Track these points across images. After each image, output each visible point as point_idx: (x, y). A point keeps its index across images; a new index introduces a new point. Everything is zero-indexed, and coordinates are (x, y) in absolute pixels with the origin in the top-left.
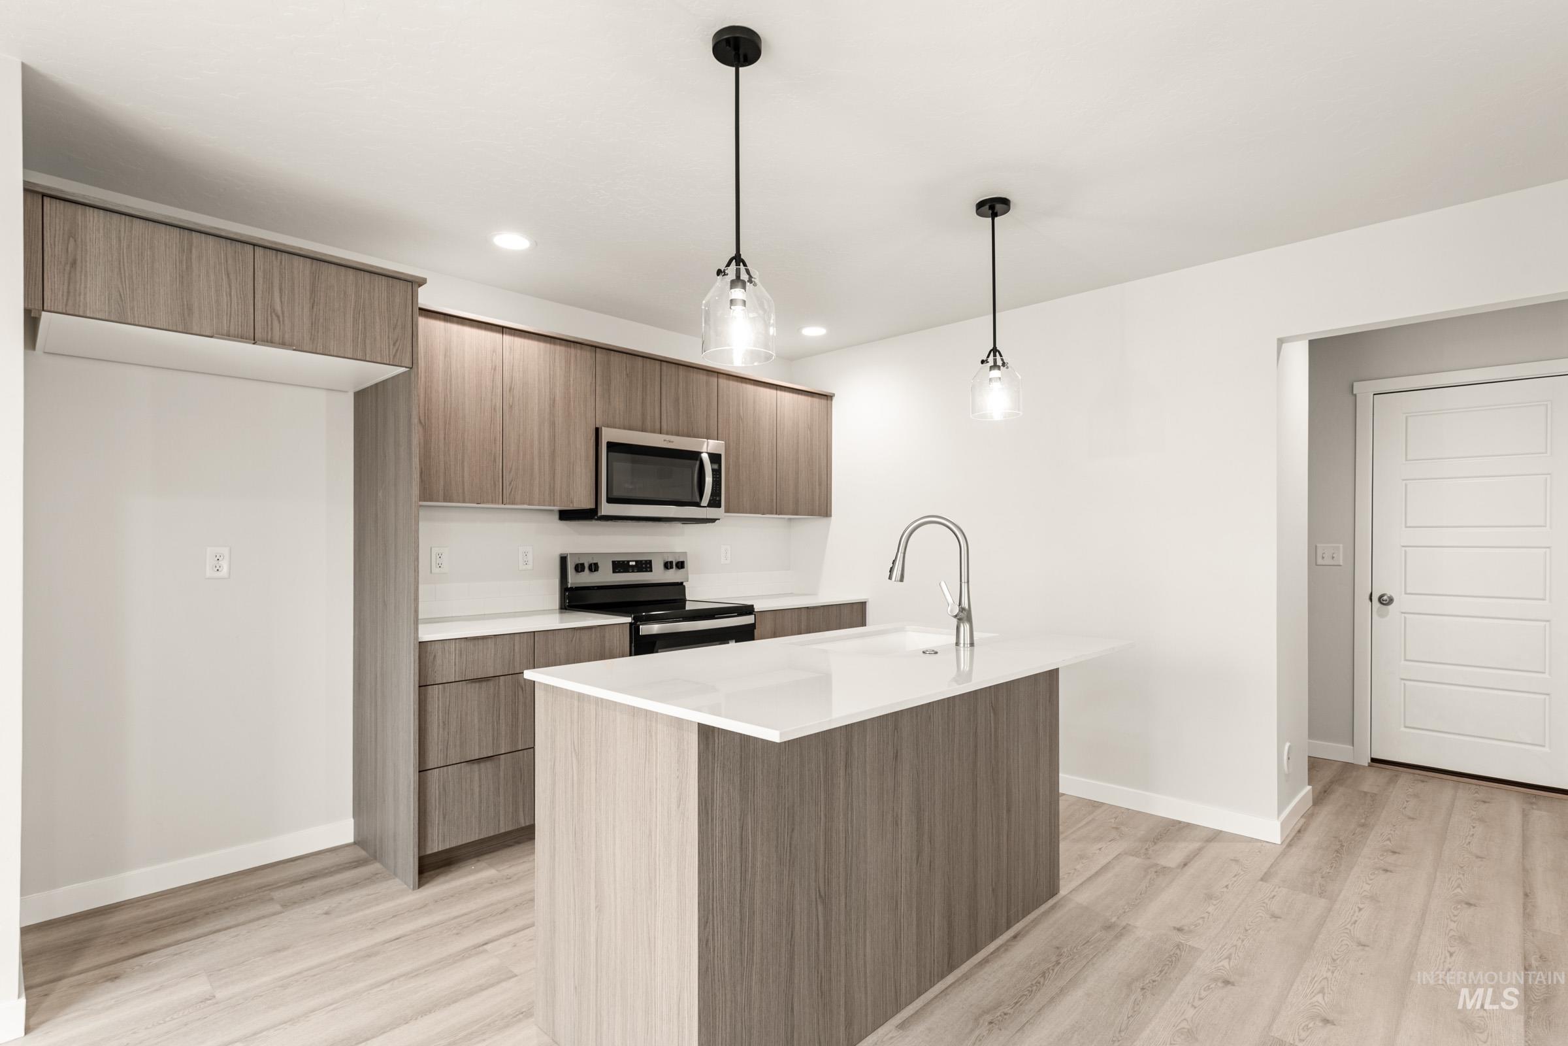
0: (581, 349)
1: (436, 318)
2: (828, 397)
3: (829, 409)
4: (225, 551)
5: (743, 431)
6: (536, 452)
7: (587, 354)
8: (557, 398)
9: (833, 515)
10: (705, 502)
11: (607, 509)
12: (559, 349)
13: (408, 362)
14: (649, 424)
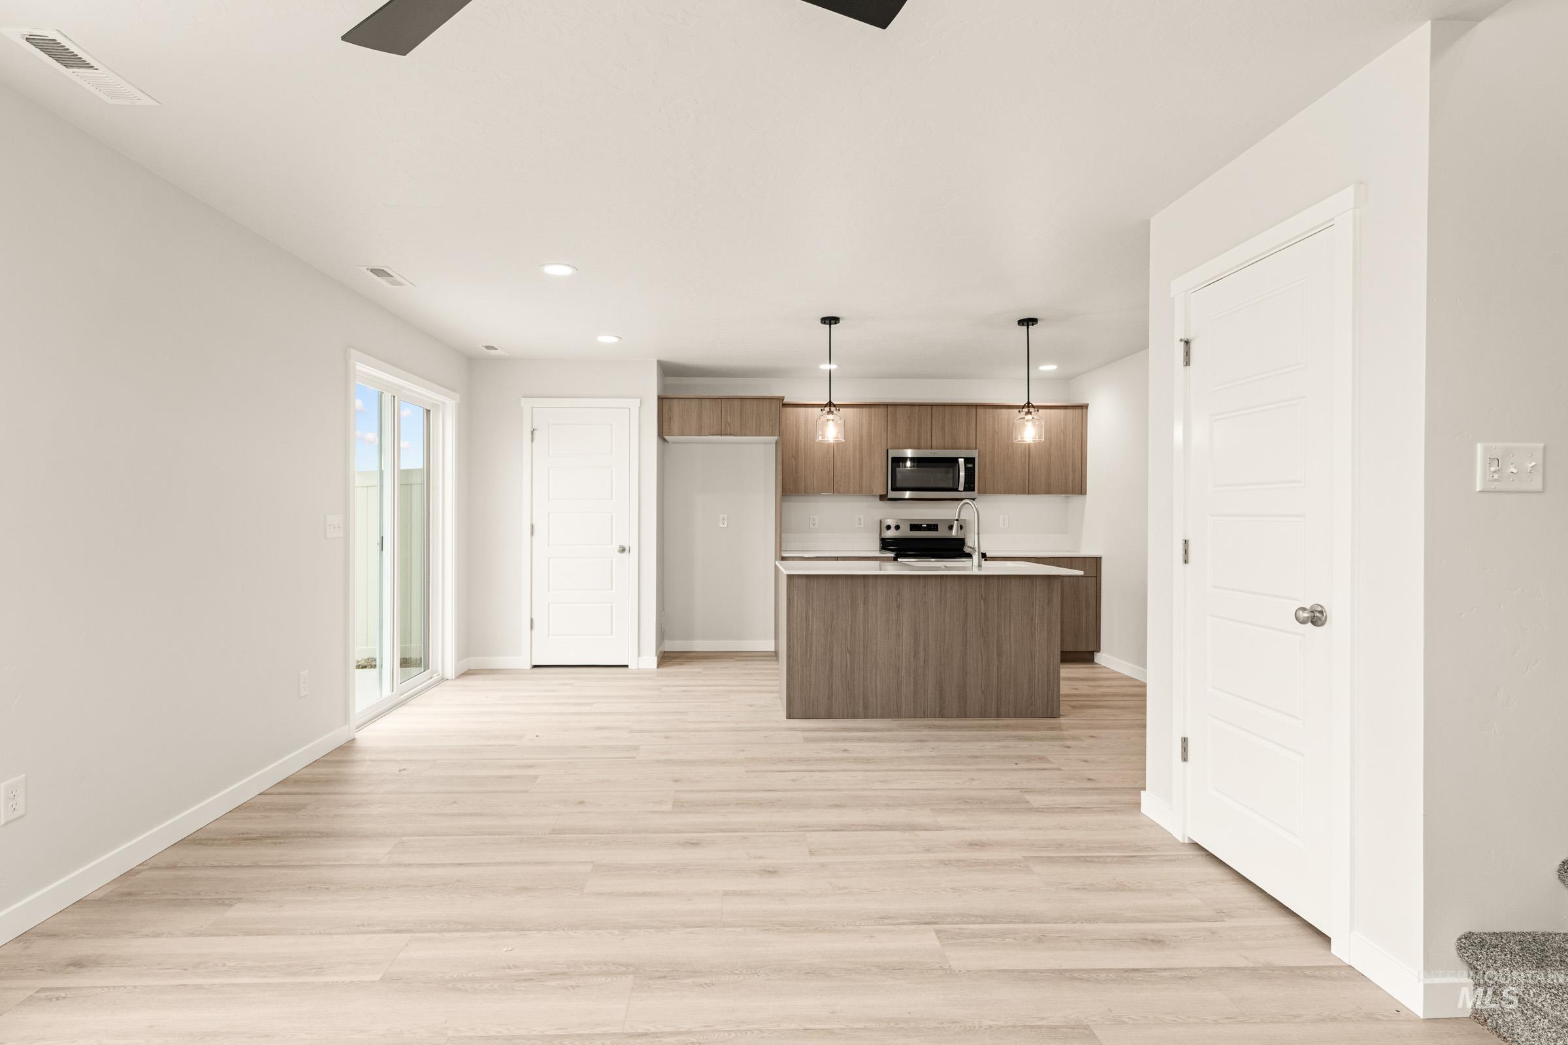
0: (878, 408)
1: (790, 407)
2: (1084, 407)
3: (1084, 416)
4: (726, 516)
5: (998, 441)
6: (852, 465)
7: (882, 410)
8: (864, 437)
9: (1087, 493)
10: (961, 488)
11: (891, 494)
12: (865, 410)
13: (777, 433)
14: (923, 443)
